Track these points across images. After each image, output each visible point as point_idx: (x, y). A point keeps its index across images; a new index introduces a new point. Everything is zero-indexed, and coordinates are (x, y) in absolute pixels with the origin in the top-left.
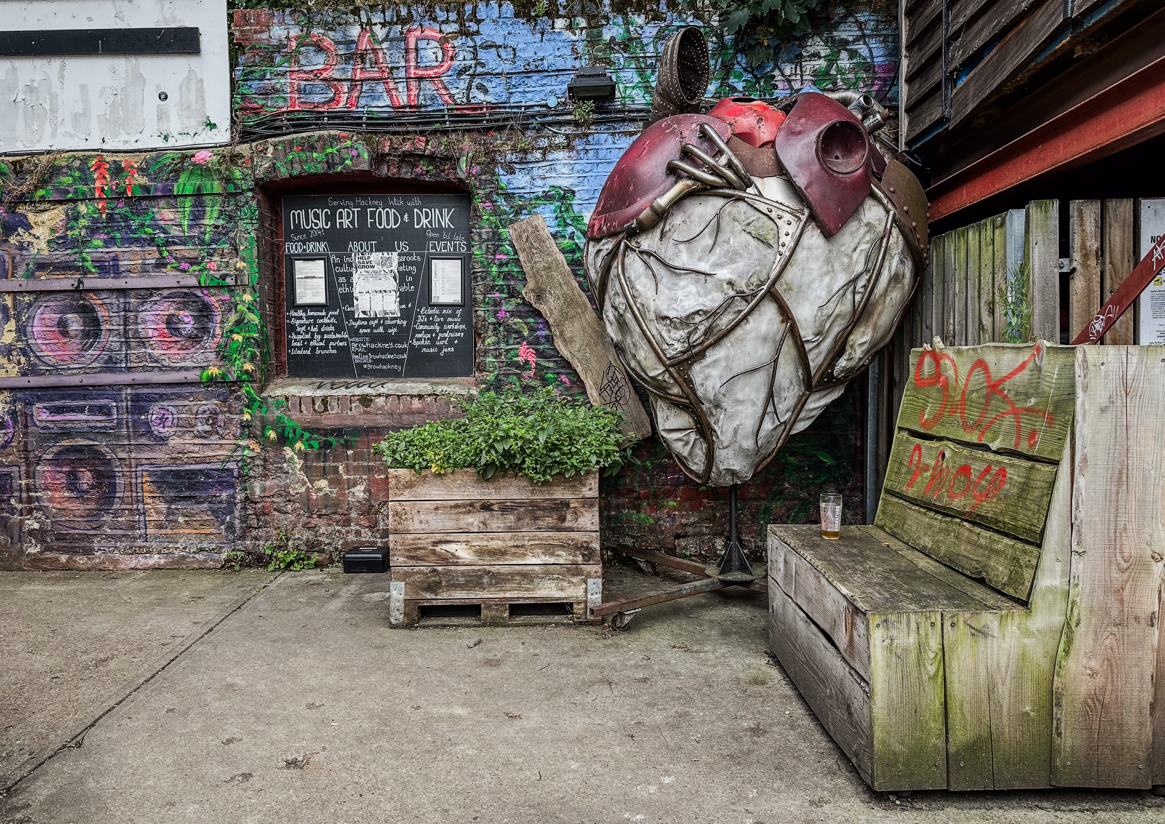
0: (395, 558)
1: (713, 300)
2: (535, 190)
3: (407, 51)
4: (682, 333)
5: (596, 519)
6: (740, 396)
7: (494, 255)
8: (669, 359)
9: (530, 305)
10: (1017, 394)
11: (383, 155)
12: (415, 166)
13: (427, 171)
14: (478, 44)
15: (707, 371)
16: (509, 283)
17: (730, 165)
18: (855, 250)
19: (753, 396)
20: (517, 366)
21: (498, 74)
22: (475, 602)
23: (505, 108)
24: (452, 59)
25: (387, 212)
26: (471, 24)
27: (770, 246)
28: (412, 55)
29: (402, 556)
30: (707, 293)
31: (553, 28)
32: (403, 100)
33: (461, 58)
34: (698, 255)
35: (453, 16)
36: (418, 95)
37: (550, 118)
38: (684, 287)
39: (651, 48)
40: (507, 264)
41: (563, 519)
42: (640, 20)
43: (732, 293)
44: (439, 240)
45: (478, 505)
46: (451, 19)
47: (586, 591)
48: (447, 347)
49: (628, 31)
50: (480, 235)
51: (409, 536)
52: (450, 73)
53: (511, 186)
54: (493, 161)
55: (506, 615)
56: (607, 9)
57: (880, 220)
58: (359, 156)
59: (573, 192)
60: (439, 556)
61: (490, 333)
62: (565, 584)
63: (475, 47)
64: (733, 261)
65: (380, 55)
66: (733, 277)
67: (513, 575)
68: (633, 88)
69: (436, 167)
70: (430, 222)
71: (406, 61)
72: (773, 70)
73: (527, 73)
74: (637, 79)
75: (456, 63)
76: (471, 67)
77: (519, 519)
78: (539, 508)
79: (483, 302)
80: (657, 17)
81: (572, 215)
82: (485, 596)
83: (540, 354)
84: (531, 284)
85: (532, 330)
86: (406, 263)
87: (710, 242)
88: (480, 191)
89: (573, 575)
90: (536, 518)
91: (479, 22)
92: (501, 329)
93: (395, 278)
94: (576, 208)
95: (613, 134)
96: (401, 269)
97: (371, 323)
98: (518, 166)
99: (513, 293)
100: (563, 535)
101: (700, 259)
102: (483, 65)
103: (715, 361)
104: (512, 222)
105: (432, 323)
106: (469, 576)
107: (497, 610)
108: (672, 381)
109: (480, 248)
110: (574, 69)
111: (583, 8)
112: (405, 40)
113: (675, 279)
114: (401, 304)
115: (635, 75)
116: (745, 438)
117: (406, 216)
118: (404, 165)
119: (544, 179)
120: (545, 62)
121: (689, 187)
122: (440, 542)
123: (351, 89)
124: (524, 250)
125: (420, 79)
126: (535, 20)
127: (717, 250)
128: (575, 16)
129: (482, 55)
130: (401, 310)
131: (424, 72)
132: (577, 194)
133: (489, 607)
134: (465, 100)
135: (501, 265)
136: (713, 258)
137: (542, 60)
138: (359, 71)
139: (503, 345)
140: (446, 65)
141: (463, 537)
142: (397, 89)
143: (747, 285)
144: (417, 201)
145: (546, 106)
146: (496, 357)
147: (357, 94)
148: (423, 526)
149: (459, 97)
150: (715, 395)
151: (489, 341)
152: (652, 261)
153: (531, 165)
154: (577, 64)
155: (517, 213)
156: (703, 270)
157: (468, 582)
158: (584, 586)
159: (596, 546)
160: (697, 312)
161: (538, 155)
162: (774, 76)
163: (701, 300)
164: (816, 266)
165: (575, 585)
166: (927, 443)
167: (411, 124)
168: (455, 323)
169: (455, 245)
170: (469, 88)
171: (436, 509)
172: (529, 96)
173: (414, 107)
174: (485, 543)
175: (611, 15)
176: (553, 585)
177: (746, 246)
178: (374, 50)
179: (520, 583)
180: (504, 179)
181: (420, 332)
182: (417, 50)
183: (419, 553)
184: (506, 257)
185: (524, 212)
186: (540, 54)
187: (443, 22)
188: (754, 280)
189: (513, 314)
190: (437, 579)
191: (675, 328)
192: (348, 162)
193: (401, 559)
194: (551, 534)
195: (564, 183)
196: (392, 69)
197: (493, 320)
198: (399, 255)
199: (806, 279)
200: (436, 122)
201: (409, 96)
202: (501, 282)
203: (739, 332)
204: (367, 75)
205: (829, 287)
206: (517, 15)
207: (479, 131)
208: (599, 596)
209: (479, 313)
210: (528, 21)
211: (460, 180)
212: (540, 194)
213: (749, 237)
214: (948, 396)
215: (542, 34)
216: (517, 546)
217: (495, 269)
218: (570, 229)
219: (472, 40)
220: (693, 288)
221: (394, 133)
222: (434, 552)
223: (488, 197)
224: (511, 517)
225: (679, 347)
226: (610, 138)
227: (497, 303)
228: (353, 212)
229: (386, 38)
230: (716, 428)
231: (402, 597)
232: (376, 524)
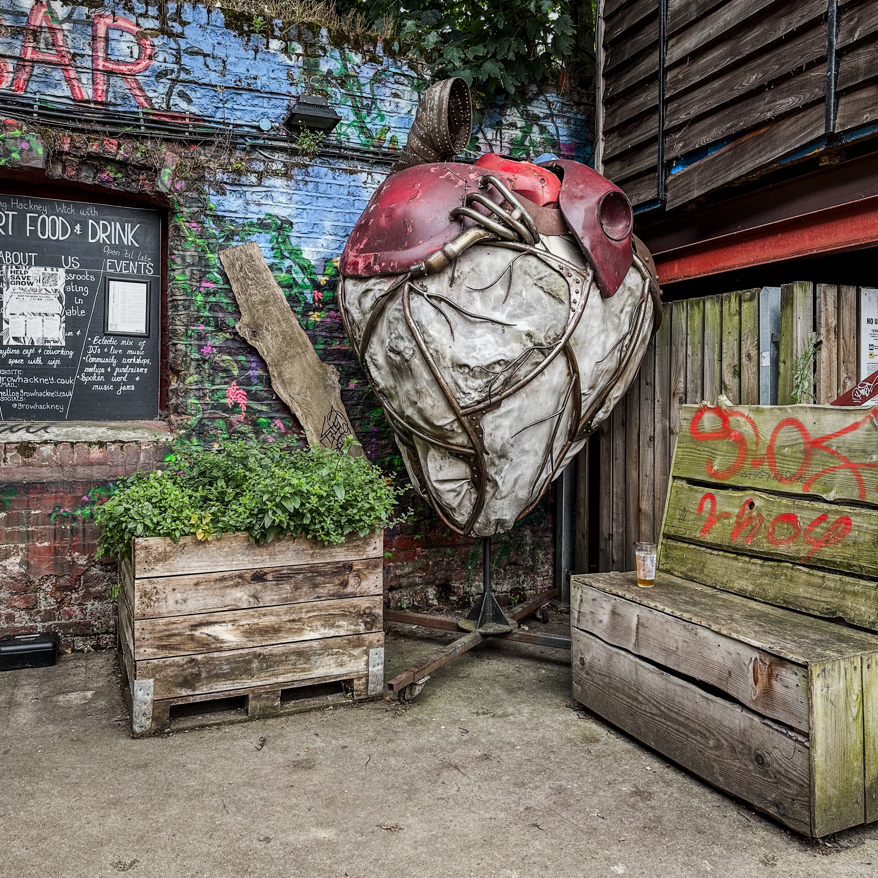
0: (142, 650)
1: (512, 350)
2: (249, 216)
3: (94, 38)
4: (479, 382)
5: (380, 582)
6: (527, 446)
7: (200, 282)
8: (462, 408)
9: (244, 341)
10: (850, 450)
11: (61, 153)
12: (99, 171)
13: (115, 179)
14: (183, 46)
15: (498, 421)
16: (216, 314)
17: (522, 219)
18: (622, 311)
19: (537, 446)
20: (225, 408)
21: (205, 84)
22: (242, 692)
23: (210, 122)
24: (150, 58)
25: (53, 221)
26: (174, 24)
27: (561, 302)
28: (101, 45)
29: (151, 646)
30: (505, 344)
31: (267, 48)
32: (88, 93)
33: (161, 58)
34: (492, 304)
35: (153, 11)
36: (107, 91)
37: (261, 142)
38: (481, 336)
40: (214, 294)
41: (345, 585)
43: (530, 345)
44: (119, 259)
45: (248, 576)
46: (150, 13)
47: (367, 663)
48: (125, 383)
49: (345, 67)
50: (183, 258)
51: (161, 621)
52: (147, 73)
53: (222, 208)
54: (202, 178)
55: (277, 703)
56: (325, 40)
57: (637, 286)
58: (31, 150)
59: (291, 224)
60: (198, 642)
61: (192, 371)
62: (346, 658)
63: (178, 50)
64: (528, 313)
65: (60, 36)
66: (533, 329)
67: (286, 655)
68: (349, 126)
69: (127, 176)
70: (109, 237)
71: (94, 50)
72: (477, 132)
73: (237, 89)
74: (353, 118)
75: (155, 63)
76: (173, 71)
77: (296, 588)
78: (319, 574)
79: (186, 334)
80: (374, 59)
81: (289, 247)
82: (254, 684)
83: (252, 396)
84: (246, 318)
85: (243, 369)
86: (76, 282)
87: (503, 292)
88: (184, 209)
89: (355, 647)
90: (316, 586)
91: (184, 24)
92: (206, 366)
93: (60, 298)
94: (294, 241)
95: (332, 169)
96: (69, 289)
97: (26, 352)
98: (228, 187)
99: (220, 327)
100: (345, 602)
101: (494, 308)
102: (188, 72)
103: (509, 412)
104: (222, 247)
105: (108, 355)
106: (235, 662)
107: (267, 698)
108: (460, 431)
109: (183, 273)
110: (289, 95)
111: (300, 35)
112: (93, 26)
113: (470, 327)
114: (67, 330)
115: (351, 114)
116: (522, 488)
117: (78, 227)
118: (84, 168)
119: (259, 205)
120: (258, 81)
121: (481, 236)
122: (201, 624)
123: (17, 70)
124: (238, 280)
125: (110, 73)
126: (248, 36)
127: (511, 301)
128: (291, 40)
129: (186, 60)
130: (67, 338)
131: (115, 67)
132: (295, 227)
133: (258, 696)
134: (164, 106)
135: (207, 294)
136: (508, 309)
137: (255, 78)
138: (30, 50)
139: (207, 385)
140: (144, 63)
141: (230, 616)
142: (79, 80)
143: (545, 338)
144: (91, 211)
145: (258, 128)
146: (199, 398)
147: (25, 76)
148: (179, 607)
149: (158, 102)
150: (503, 445)
151: (190, 379)
152: (443, 306)
153: (245, 189)
154: (293, 90)
155: (228, 238)
156: (500, 320)
157: (233, 670)
158: (365, 658)
159: (379, 611)
160: (498, 362)
161: (253, 178)
162: (478, 139)
163: (501, 349)
164: (596, 323)
165: (356, 657)
166: (722, 492)
167: (98, 122)
168: (137, 357)
169: (139, 266)
170: (169, 94)
171: (197, 584)
172: (239, 114)
173: (101, 103)
174: (256, 621)
175: (328, 48)
176: (332, 662)
177: (539, 300)
178: (51, 29)
179: (295, 664)
180: (213, 200)
181: (91, 365)
182: (107, 39)
183: (173, 640)
184: (214, 285)
185: (236, 238)
186: (253, 73)
187: (141, 15)
188: (551, 333)
189: (221, 350)
190: (195, 670)
191: (474, 376)
192: (15, 155)
193: (150, 650)
194: (331, 602)
195: (282, 212)
196: (74, 55)
197: (197, 356)
198: (67, 272)
199: (589, 336)
200: (129, 125)
201: (95, 90)
202: (207, 314)
203: (535, 383)
204: (41, 57)
205: (604, 343)
206: (228, 26)
207: (180, 142)
208: (381, 666)
209: (179, 347)
210: (240, 35)
211: (160, 194)
212: (255, 221)
213: (541, 292)
214: (746, 450)
215: (256, 52)
216: (294, 621)
217: (200, 298)
218: (287, 263)
219: (175, 42)
220: (490, 337)
221: (74, 130)
222: (192, 638)
223: (193, 217)
224: (288, 587)
225: (476, 396)
226: (330, 173)
227: (201, 337)
228: (7, 216)
229: (68, 18)
230: (497, 478)
231: (149, 698)
232: (35, 606)
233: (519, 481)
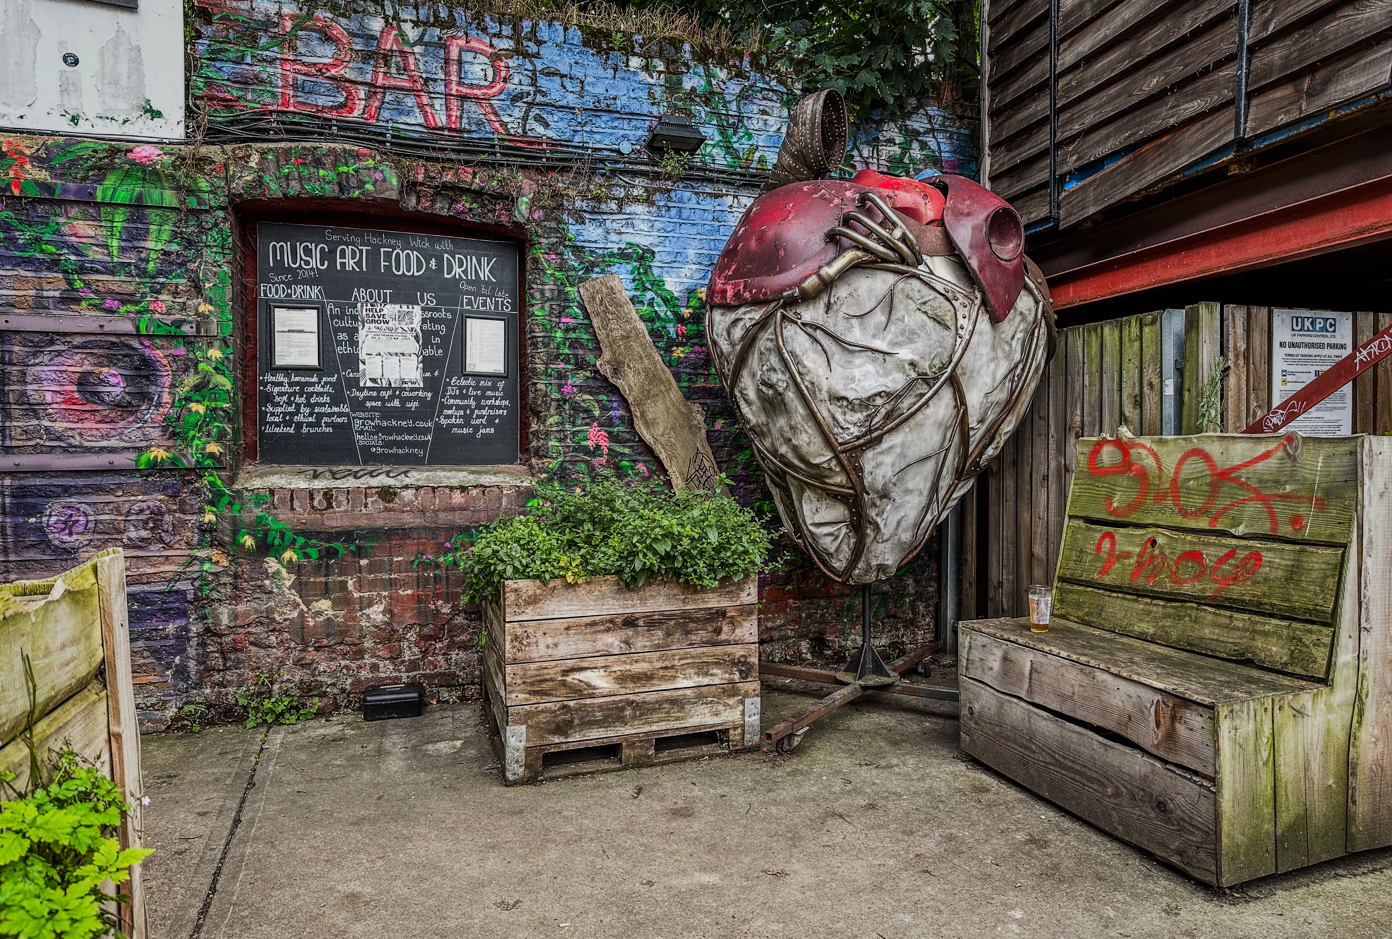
0: (513, 696)
1: (894, 381)
2: (609, 245)
3: (447, 61)
4: (859, 416)
5: (755, 629)
6: (910, 486)
7: (559, 317)
8: (841, 444)
9: (606, 379)
10: (1260, 481)
11: (415, 184)
12: (454, 201)
13: (470, 210)
14: (539, 67)
15: (880, 458)
16: (576, 352)
17: (904, 239)
18: (1013, 338)
19: (921, 485)
20: (586, 451)
21: (562, 107)
22: (615, 741)
23: (567, 146)
24: (505, 80)
25: (408, 255)
26: (529, 43)
27: (947, 328)
28: (454, 68)
29: (522, 692)
30: (887, 374)
31: (627, 66)
32: (441, 120)
33: (516, 81)
34: (871, 331)
35: (507, 30)
36: (461, 117)
37: (621, 166)
38: (860, 366)
39: (734, 106)
40: (574, 330)
41: (718, 631)
42: (722, 74)
43: (914, 375)
44: (476, 294)
45: (619, 621)
46: (504, 33)
47: (743, 714)
48: (485, 427)
49: (710, 83)
50: (542, 292)
51: (532, 666)
52: (502, 97)
53: (581, 238)
54: (560, 207)
55: (651, 752)
56: (688, 56)
57: (1029, 310)
58: (384, 180)
59: (653, 253)
60: (570, 688)
61: (552, 411)
62: (721, 707)
63: (534, 72)
64: (911, 341)
65: (411, 60)
66: (916, 358)
67: (660, 702)
68: (714, 146)
69: (483, 206)
70: (465, 272)
71: (447, 74)
72: (852, 150)
73: (596, 111)
74: (718, 137)
75: (510, 86)
76: (529, 94)
77: (668, 634)
78: (692, 620)
79: (545, 373)
80: (740, 75)
81: (651, 278)
82: (627, 732)
83: (614, 438)
84: (607, 355)
85: (604, 408)
86: (432, 320)
87: (883, 319)
88: (543, 240)
89: (730, 696)
90: (688, 633)
91: (539, 43)
92: (567, 407)
93: (417, 338)
94: (656, 271)
95: (696, 193)
96: (425, 327)
97: (383, 393)
98: (588, 216)
99: (580, 365)
100: (719, 650)
101: (874, 336)
102: (544, 94)
103: (891, 448)
104: (582, 280)
105: (467, 397)
106: (608, 709)
107: (641, 747)
108: (838, 469)
109: (543, 308)
110: (650, 115)
111: (661, 51)
112: (445, 47)
113: (848, 357)
114: (424, 371)
115: (716, 133)
116: (905, 530)
117: (433, 262)
118: (439, 199)
119: (620, 233)
120: (618, 102)
121: (859, 258)
122: (573, 670)
123: (369, 97)
124: (598, 314)
125: (463, 98)
126: (607, 53)
127: (892, 328)
128: (652, 57)
129: (543, 82)
130: (425, 379)
131: (469, 91)
132: (657, 256)
133: (632, 745)
134: (520, 131)
135: (567, 330)
136: (889, 337)
137: (615, 99)
138: (381, 76)
139: (568, 426)
140: (498, 87)
141: (601, 661)
142: (432, 106)
143: (930, 368)
144: (446, 244)
145: (618, 152)
146: (560, 440)
147: (377, 104)
148: (550, 651)
149: (514, 127)
150: (885, 484)
151: (551, 421)
152: (819, 334)
153: (605, 217)
154: (655, 110)
155: (588, 270)
156: (880, 348)
157: (606, 717)
158: (741, 708)
159: (754, 660)
160: (879, 394)
161: (613, 206)
162: (853, 156)
163: (882, 380)
164: (985, 351)
165: (731, 707)
167: (453, 150)
168: (496, 398)
169: (497, 302)
170: (525, 118)
171: (568, 628)
172: (598, 137)
173: (455, 130)
174: (628, 667)
175: (692, 64)
176: (707, 711)
177: (923, 326)
178: (402, 53)
179: (668, 712)
180: (573, 230)
181: (450, 407)
182: (460, 62)
183: (545, 686)
184: (573, 321)
185: (596, 269)
186: (613, 93)
187: (494, 35)
188: (937, 362)
189: (582, 389)
190: (567, 717)
191: (853, 410)
192: (369, 187)
193: (521, 696)
194: (705, 650)
195: (644, 241)
196: (427, 80)
197: (558, 396)
198: (423, 309)
199: (977, 365)
200: (484, 153)
201: (449, 116)
202: (566, 351)
203: (919, 416)
204: (393, 82)
205: (994, 374)
206: (585, 43)
207: (537, 169)
208: (757, 717)
209: (539, 386)
210: (598, 53)
211: (517, 225)
212: (616, 251)
213: (924, 317)
214: (1148, 484)
215: (616, 70)
216: (666, 668)
217: (559, 334)
218: (649, 295)
219: (531, 62)
220: (870, 367)
221: (428, 159)
222: (564, 683)
223: (552, 248)
224: (660, 633)
225: (855, 431)
226: (694, 197)
227: (561, 376)
228: (361, 251)
229: (420, 41)
230: (879, 520)
231: (522, 745)
232: (400, 654)
233: (903, 523)
